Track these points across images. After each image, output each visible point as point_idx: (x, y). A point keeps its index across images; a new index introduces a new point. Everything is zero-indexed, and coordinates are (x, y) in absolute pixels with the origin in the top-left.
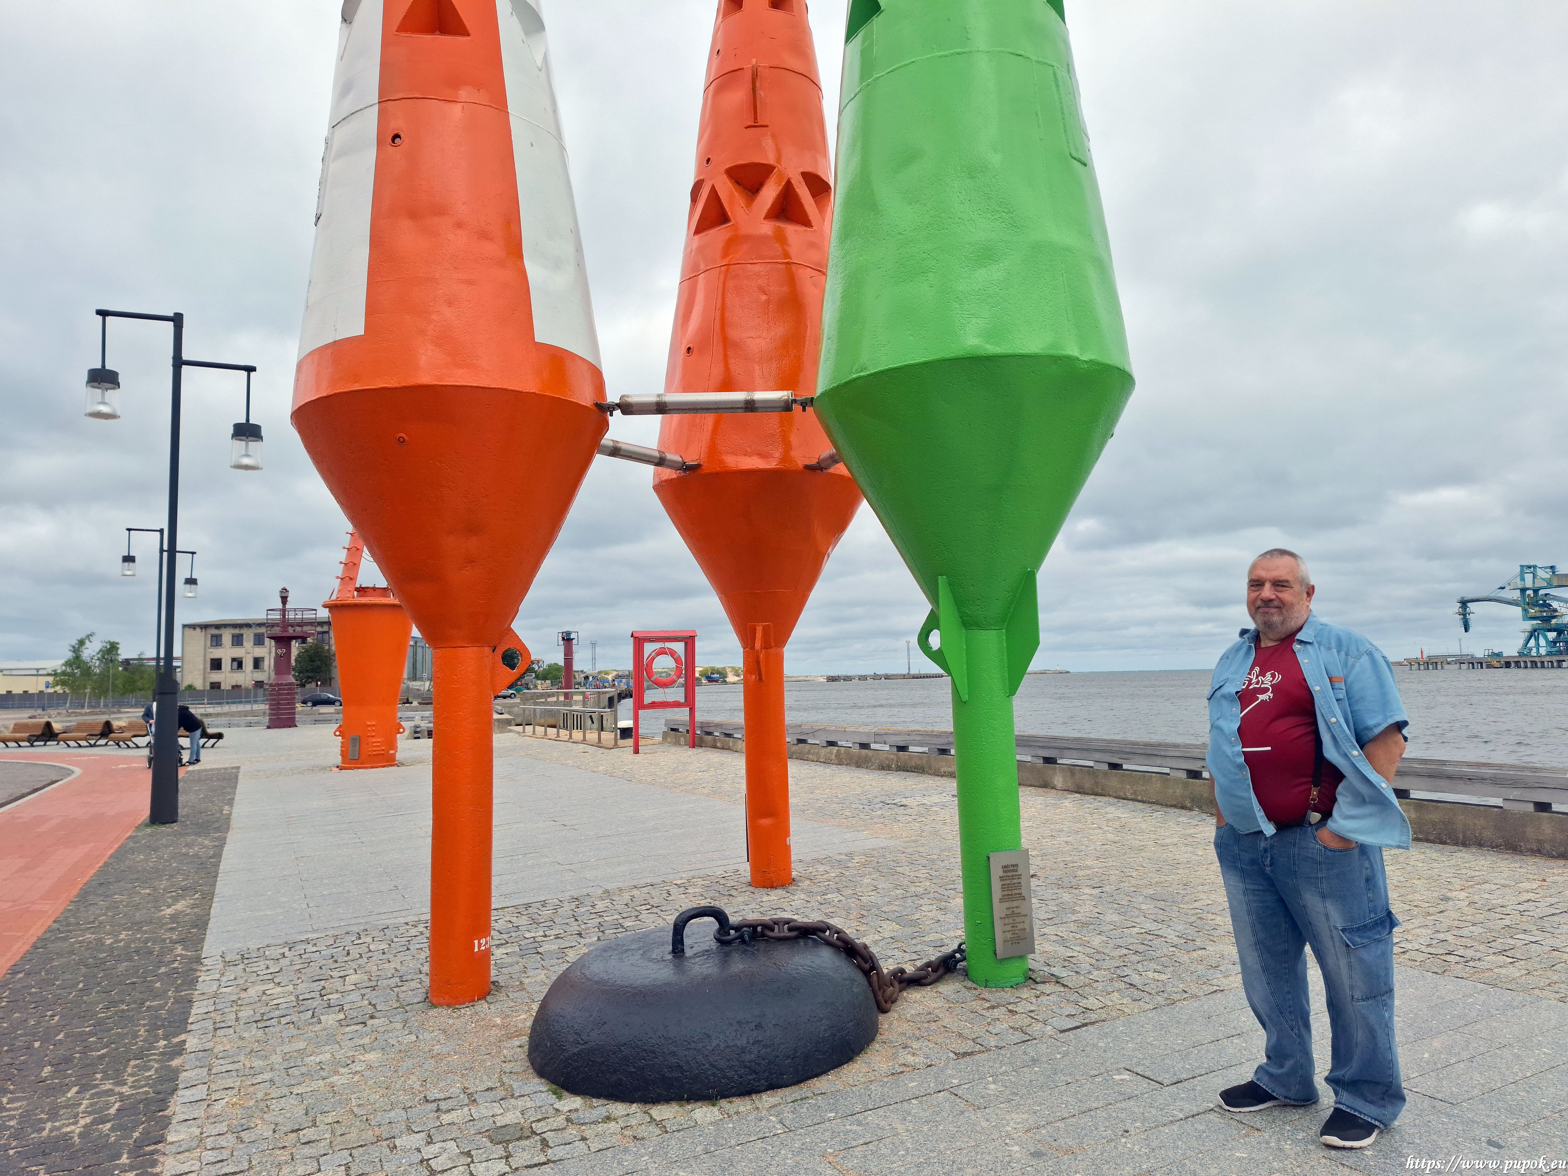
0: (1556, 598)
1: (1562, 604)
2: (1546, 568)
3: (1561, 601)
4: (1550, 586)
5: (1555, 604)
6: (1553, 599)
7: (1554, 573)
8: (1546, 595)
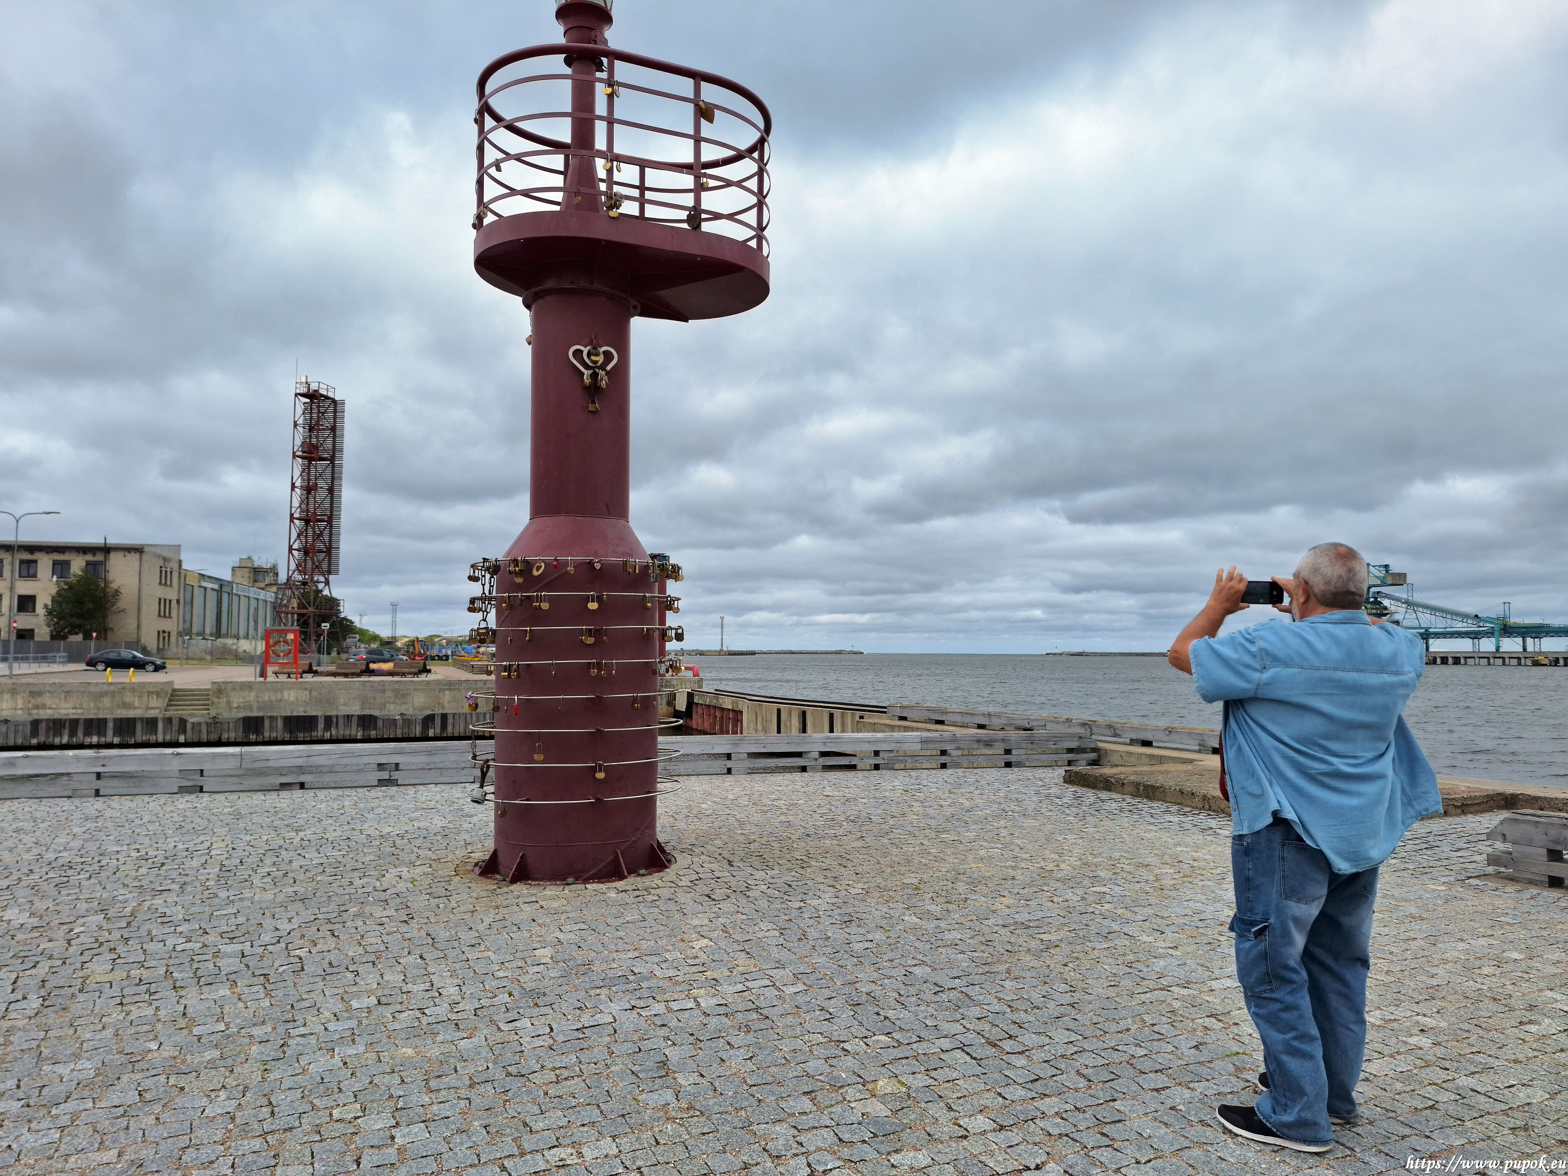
0: (1387, 596)
1: (1393, 602)
2: (1380, 566)
3: (1393, 599)
4: (1384, 584)
5: (1386, 602)
6: (1385, 597)
7: (1387, 571)
8: (1378, 592)
